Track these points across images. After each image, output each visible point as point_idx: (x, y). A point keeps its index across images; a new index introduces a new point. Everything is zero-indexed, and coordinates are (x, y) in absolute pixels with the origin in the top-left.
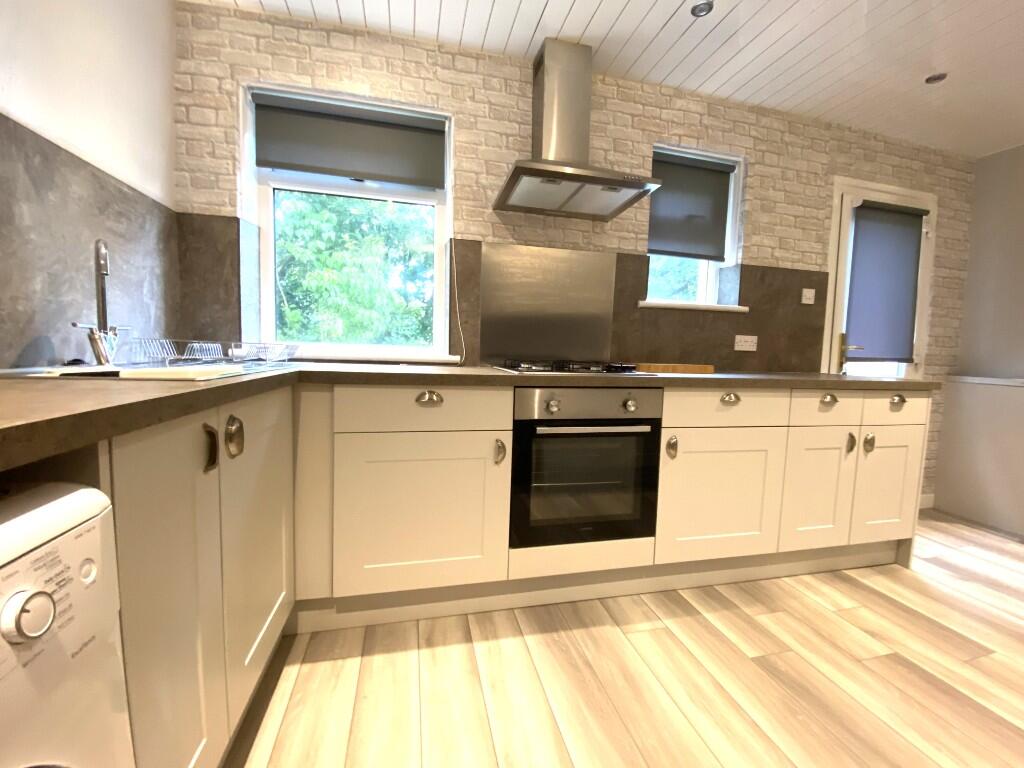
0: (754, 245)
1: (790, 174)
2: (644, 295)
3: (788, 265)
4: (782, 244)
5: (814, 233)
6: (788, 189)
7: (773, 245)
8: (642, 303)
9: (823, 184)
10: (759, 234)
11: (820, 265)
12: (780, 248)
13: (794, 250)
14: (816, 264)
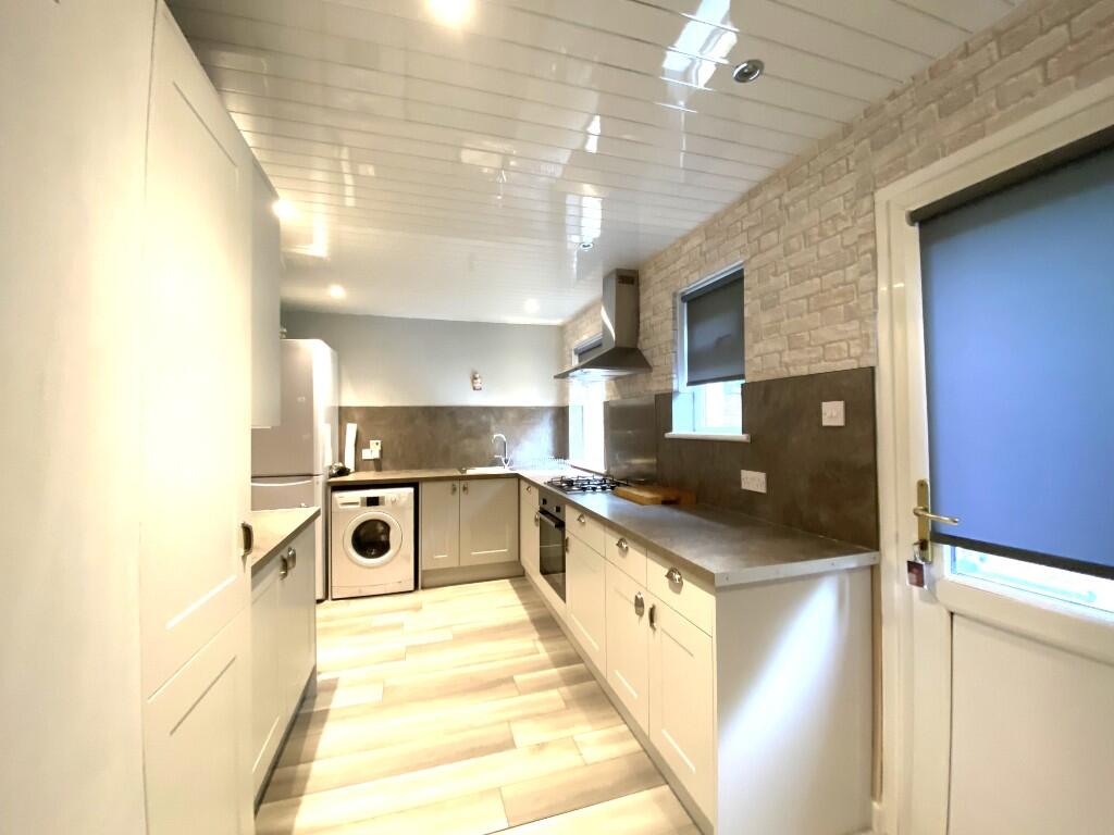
0: (757, 356)
1: (794, 243)
2: (670, 429)
3: (804, 370)
4: (793, 343)
5: (842, 307)
6: (792, 265)
7: (780, 347)
8: (668, 435)
9: (849, 224)
10: (762, 340)
11: (857, 358)
12: (790, 349)
13: (810, 345)
14: (850, 357)
